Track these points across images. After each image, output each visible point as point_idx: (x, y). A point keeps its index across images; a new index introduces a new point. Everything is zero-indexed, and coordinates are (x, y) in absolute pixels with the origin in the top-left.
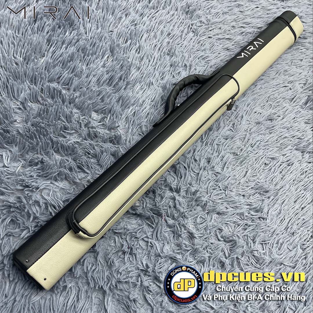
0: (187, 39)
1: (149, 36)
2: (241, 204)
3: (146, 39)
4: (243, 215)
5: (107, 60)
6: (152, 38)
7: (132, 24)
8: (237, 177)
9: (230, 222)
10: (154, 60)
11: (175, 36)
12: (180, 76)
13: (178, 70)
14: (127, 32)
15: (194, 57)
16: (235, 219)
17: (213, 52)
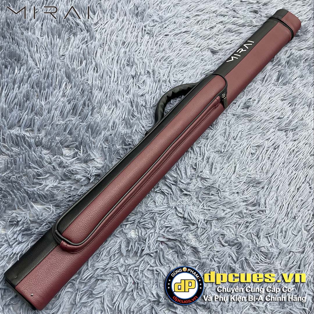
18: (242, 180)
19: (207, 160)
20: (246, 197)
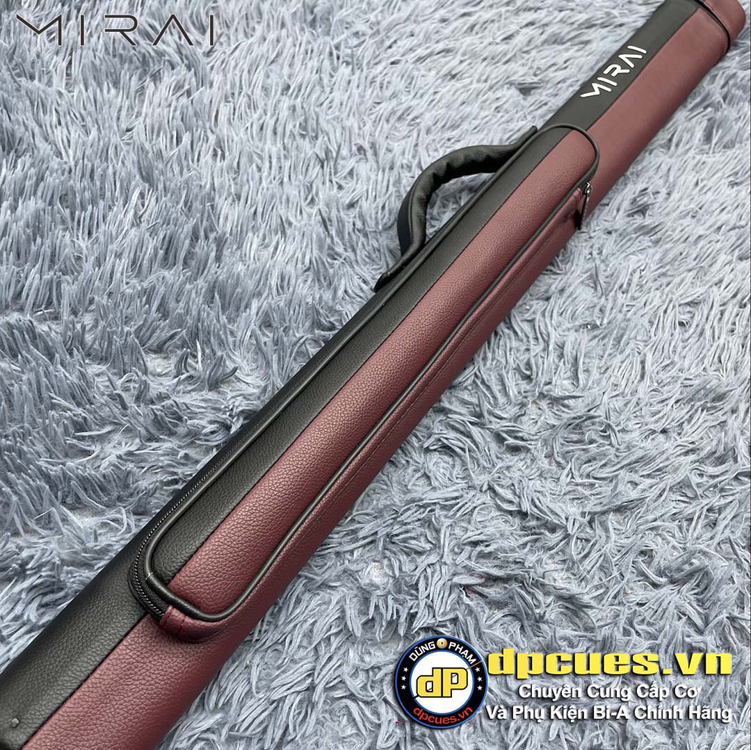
0: (337, 84)
1: (235, 109)
2: (667, 459)
3: (229, 120)
4: (690, 486)
5: (143, 206)
6: (246, 113)
7: (179, 94)
8: (623, 387)
9: (664, 521)
10: (270, 162)
11: (304, 86)
12: (358, 180)
13: (343, 167)
14: (173, 118)
15: (375, 122)
16: (672, 508)
17: (418, 95)
18: (670, 394)
19: (558, 352)
20: (690, 439)
